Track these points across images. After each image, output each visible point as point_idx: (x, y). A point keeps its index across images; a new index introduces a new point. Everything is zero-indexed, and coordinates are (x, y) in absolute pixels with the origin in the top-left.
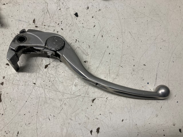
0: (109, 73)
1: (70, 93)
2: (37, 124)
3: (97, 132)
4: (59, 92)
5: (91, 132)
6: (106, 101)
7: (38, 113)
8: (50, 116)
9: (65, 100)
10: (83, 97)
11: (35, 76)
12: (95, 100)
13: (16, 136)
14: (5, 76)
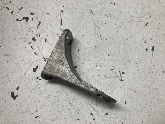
0: (159, 2)
1: (124, 19)
2: (95, 43)
3: (152, 50)
4: (114, 17)
5: (147, 50)
6: (159, 25)
7: (96, 34)
8: (107, 36)
9: (120, 24)
10: (137, 22)
11: (91, 5)
12: (148, 24)
13: (77, 52)
14: (65, 5)
